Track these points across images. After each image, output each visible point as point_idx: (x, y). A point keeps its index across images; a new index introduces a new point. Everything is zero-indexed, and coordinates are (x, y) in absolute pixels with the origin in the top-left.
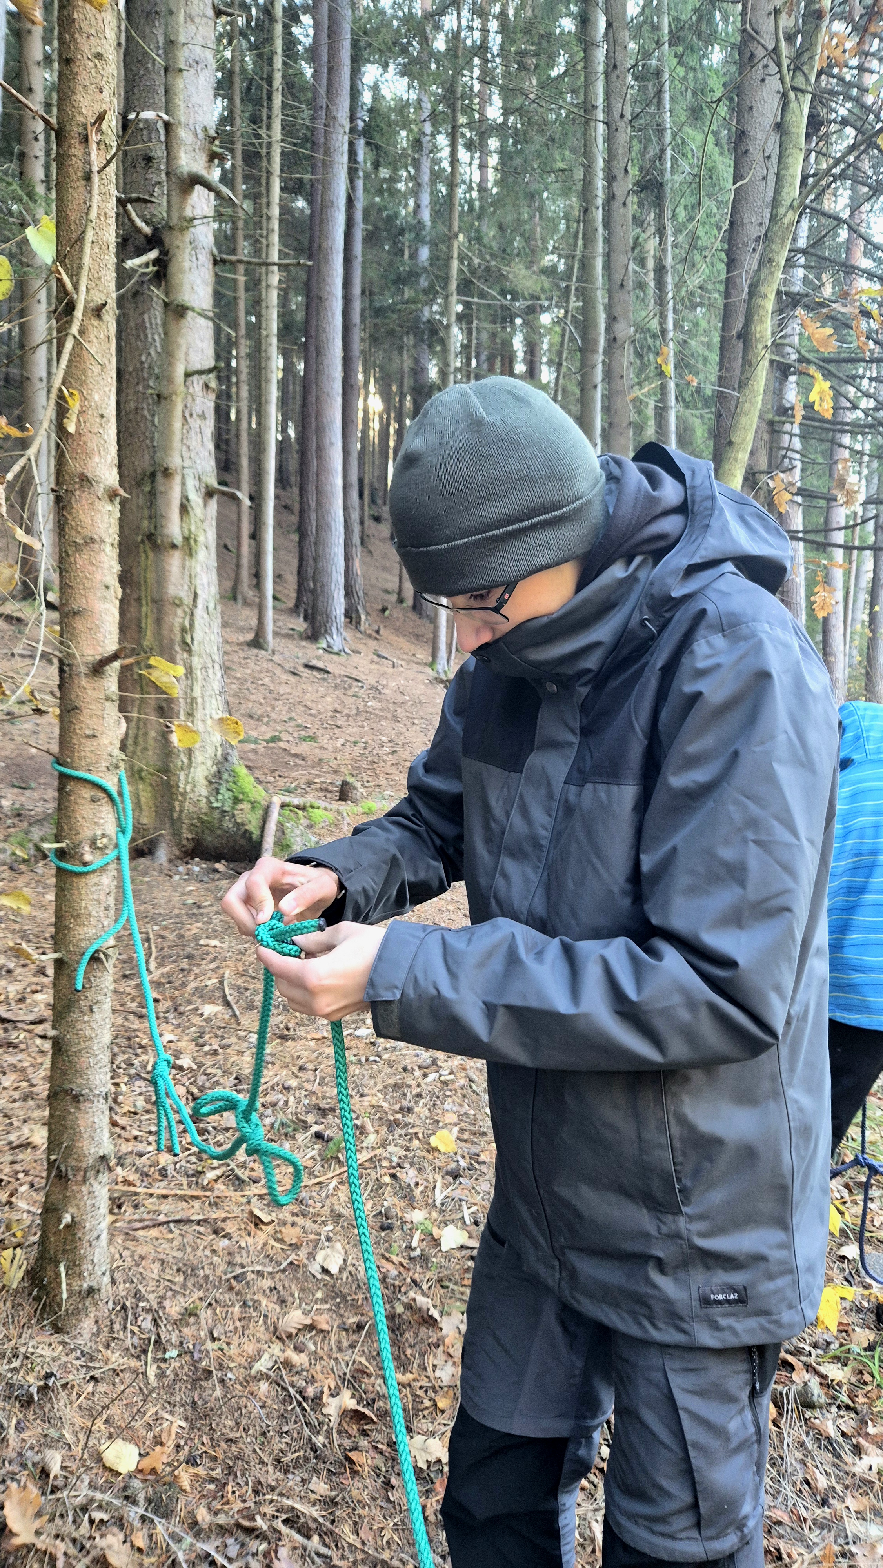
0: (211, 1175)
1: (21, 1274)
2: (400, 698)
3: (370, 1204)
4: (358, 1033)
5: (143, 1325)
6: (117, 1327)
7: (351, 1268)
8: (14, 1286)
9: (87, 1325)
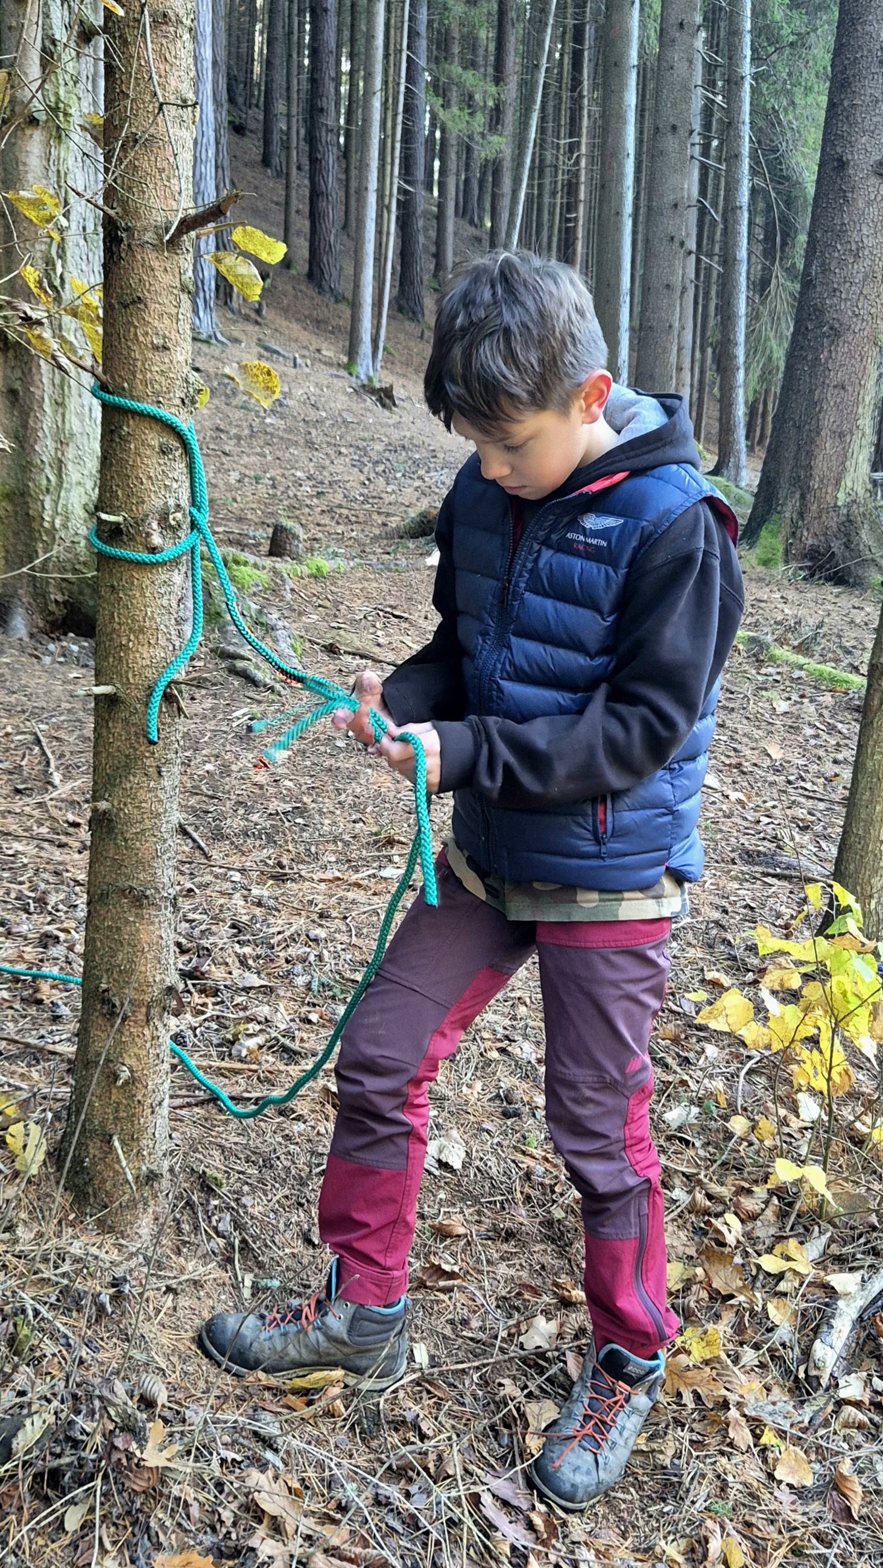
0: (252, 1043)
1: (41, 1156)
2: (313, 415)
3: (478, 1085)
4: (384, 873)
5: (221, 1227)
6: (186, 1227)
7: (478, 1163)
8: (34, 1170)
9: (145, 1226)
